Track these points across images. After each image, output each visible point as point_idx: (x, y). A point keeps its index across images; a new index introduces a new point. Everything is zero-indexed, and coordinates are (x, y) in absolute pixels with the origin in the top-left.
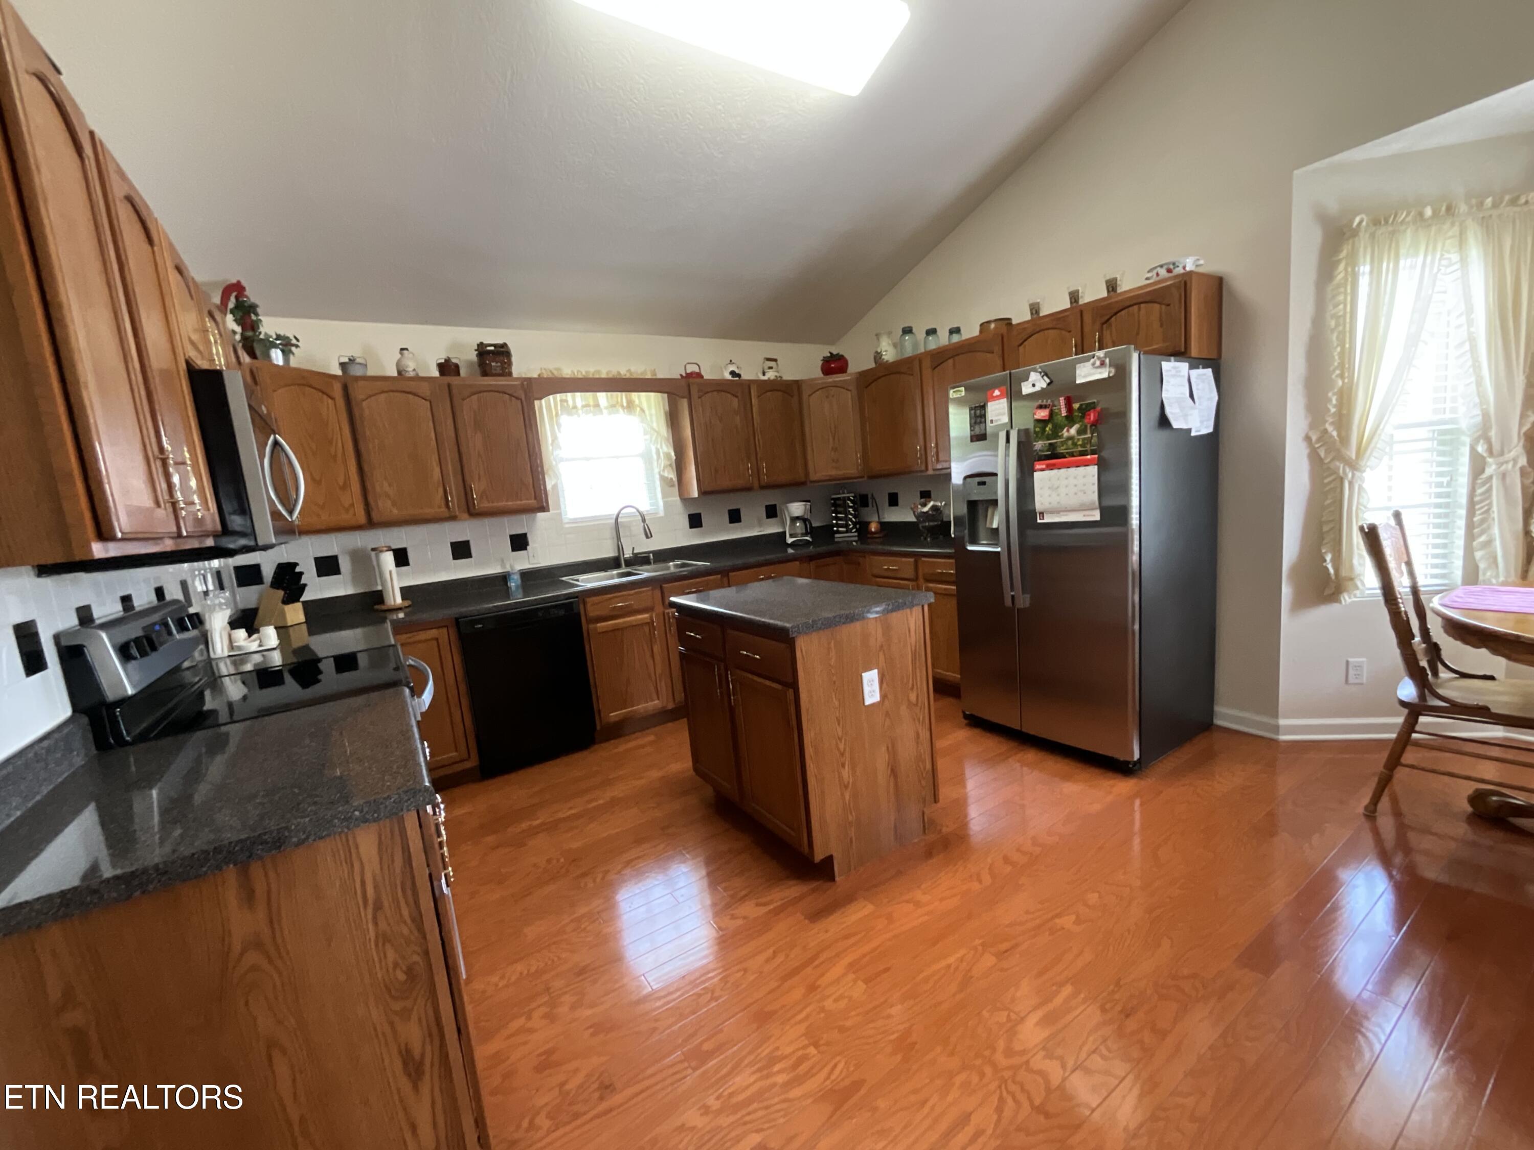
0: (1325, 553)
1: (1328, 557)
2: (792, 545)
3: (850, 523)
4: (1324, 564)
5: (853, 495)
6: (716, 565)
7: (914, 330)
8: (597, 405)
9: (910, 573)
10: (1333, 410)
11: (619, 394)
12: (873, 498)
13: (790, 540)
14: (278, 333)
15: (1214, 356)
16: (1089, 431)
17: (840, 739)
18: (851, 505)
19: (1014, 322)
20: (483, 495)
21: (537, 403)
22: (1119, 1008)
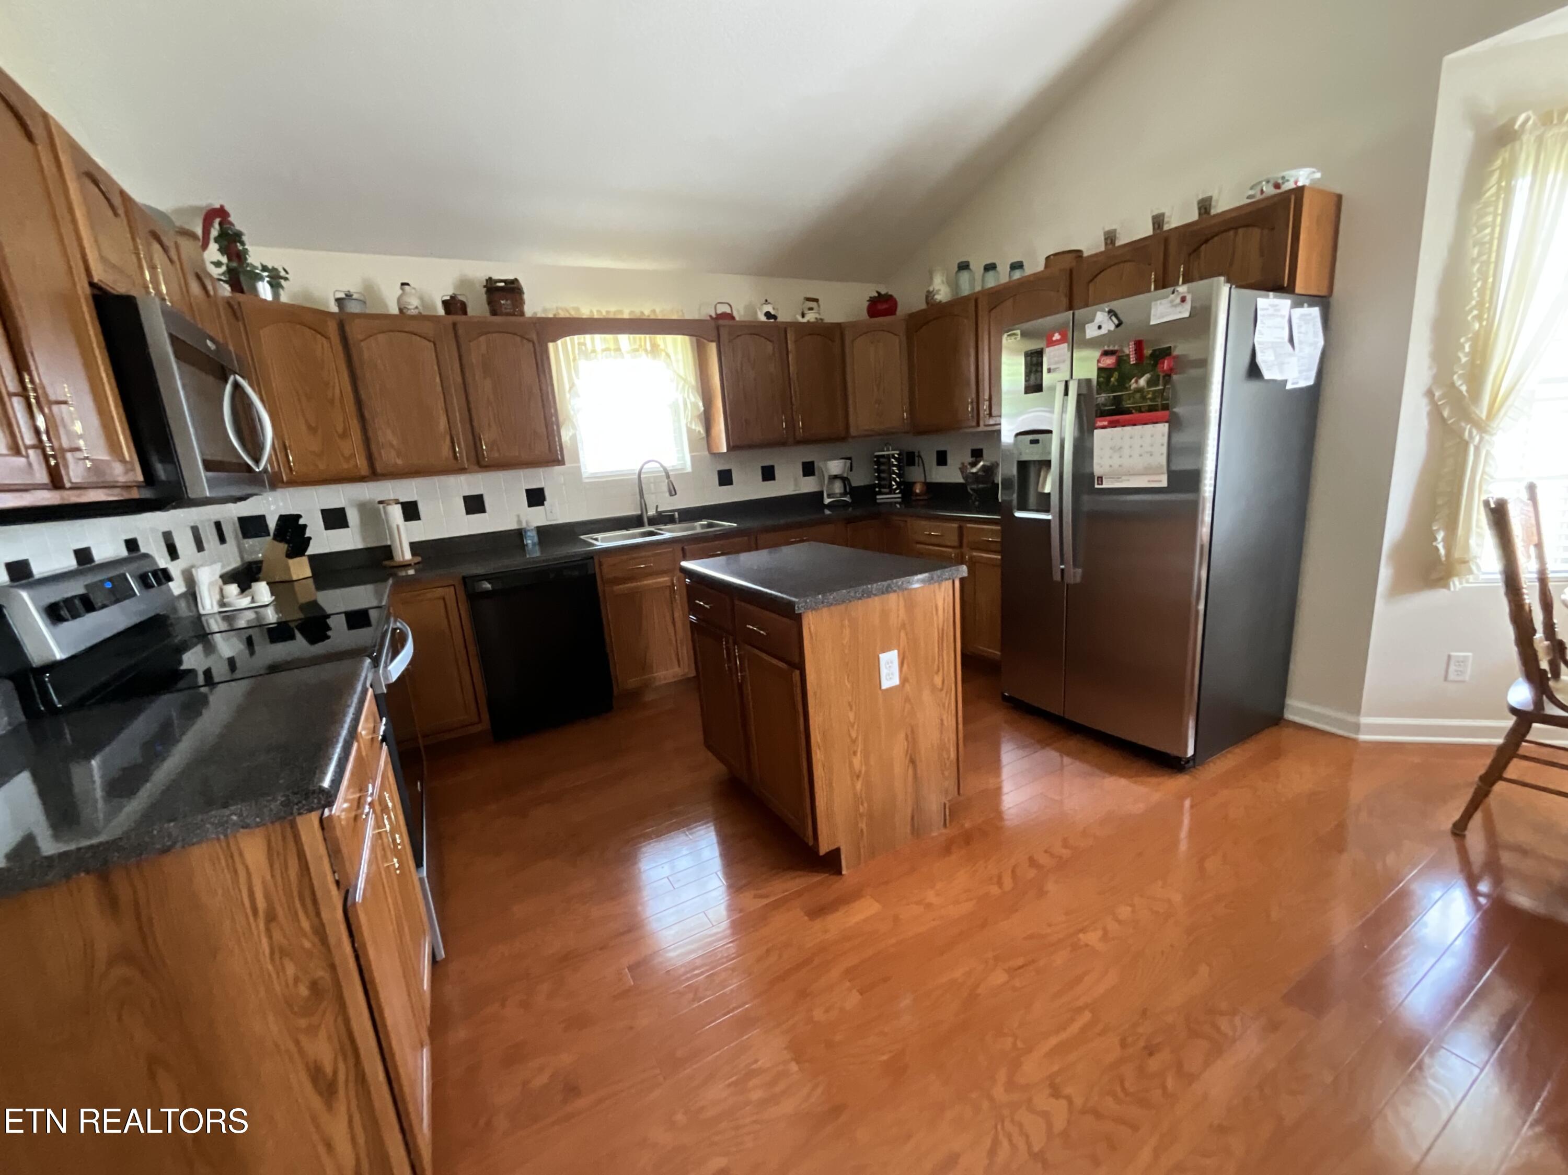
0: (1438, 530)
1: (1440, 536)
2: (829, 506)
3: (893, 483)
4: (1434, 544)
5: (898, 452)
6: (743, 526)
7: (971, 267)
8: (618, 349)
9: (953, 539)
10: (1464, 360)
11: (642, 336)
12: (919, 456)
13: (827, 501)
14: (265, 263)
15: (1323, 292)
16: (1161, 381)
17: (853, 726)
18: (895, 463)
19: (1086, 254)
20: (492, 445)
21: (551, 346)
22: (1142, 1043)
